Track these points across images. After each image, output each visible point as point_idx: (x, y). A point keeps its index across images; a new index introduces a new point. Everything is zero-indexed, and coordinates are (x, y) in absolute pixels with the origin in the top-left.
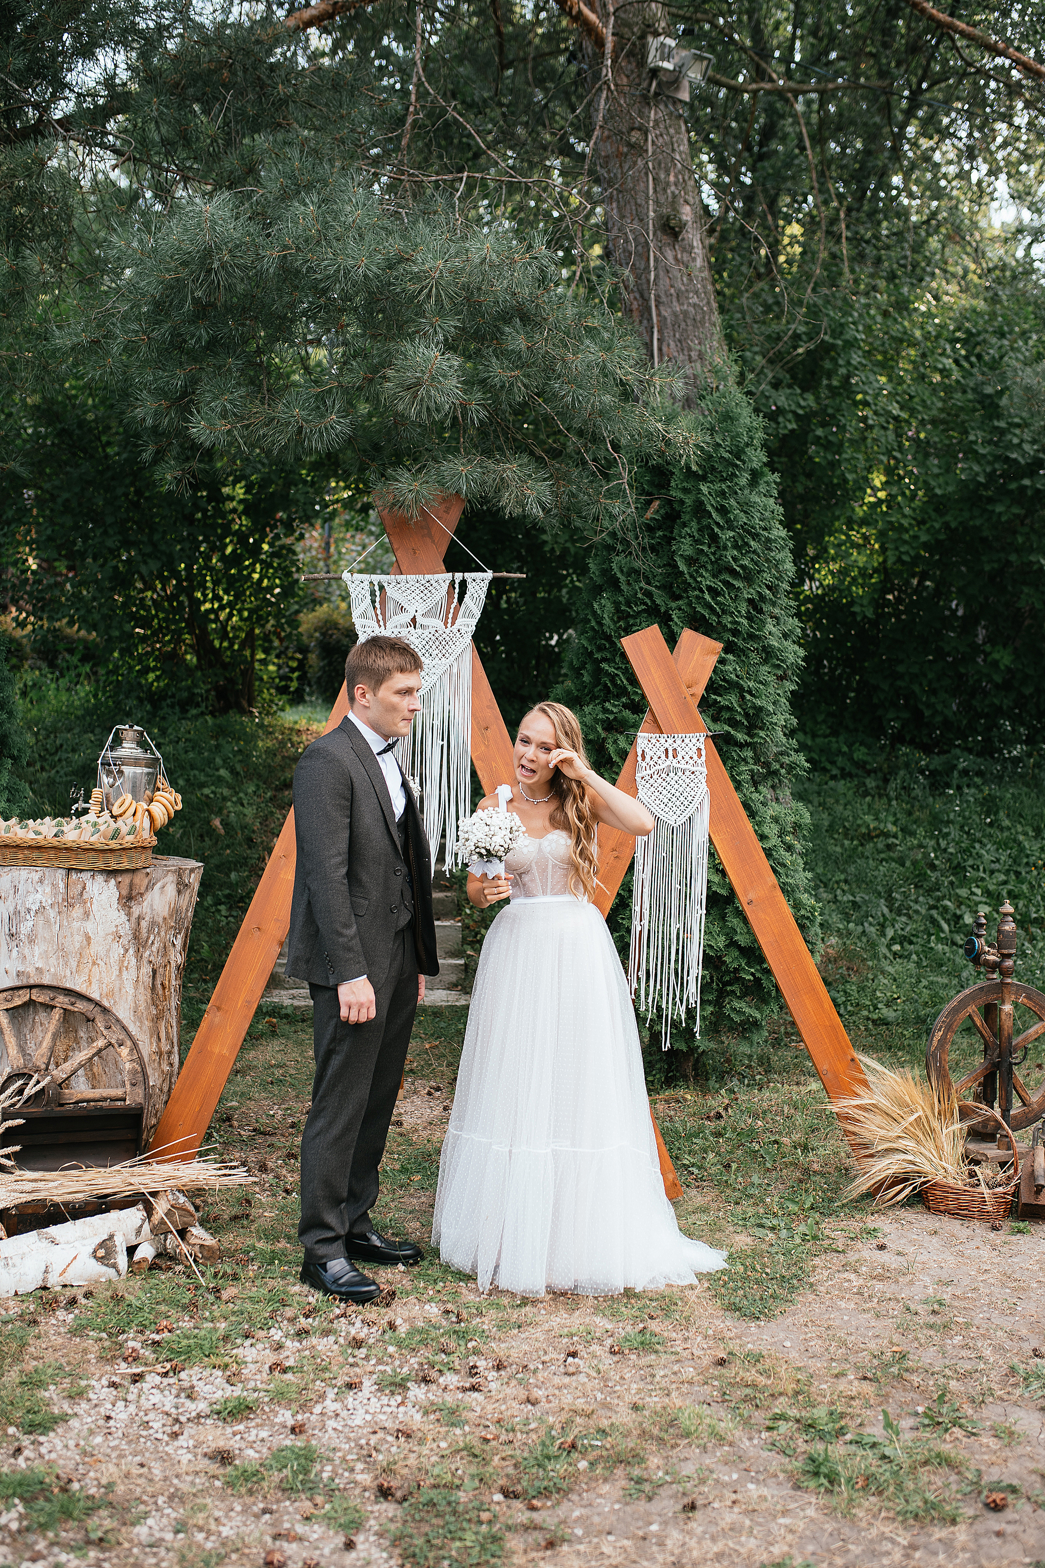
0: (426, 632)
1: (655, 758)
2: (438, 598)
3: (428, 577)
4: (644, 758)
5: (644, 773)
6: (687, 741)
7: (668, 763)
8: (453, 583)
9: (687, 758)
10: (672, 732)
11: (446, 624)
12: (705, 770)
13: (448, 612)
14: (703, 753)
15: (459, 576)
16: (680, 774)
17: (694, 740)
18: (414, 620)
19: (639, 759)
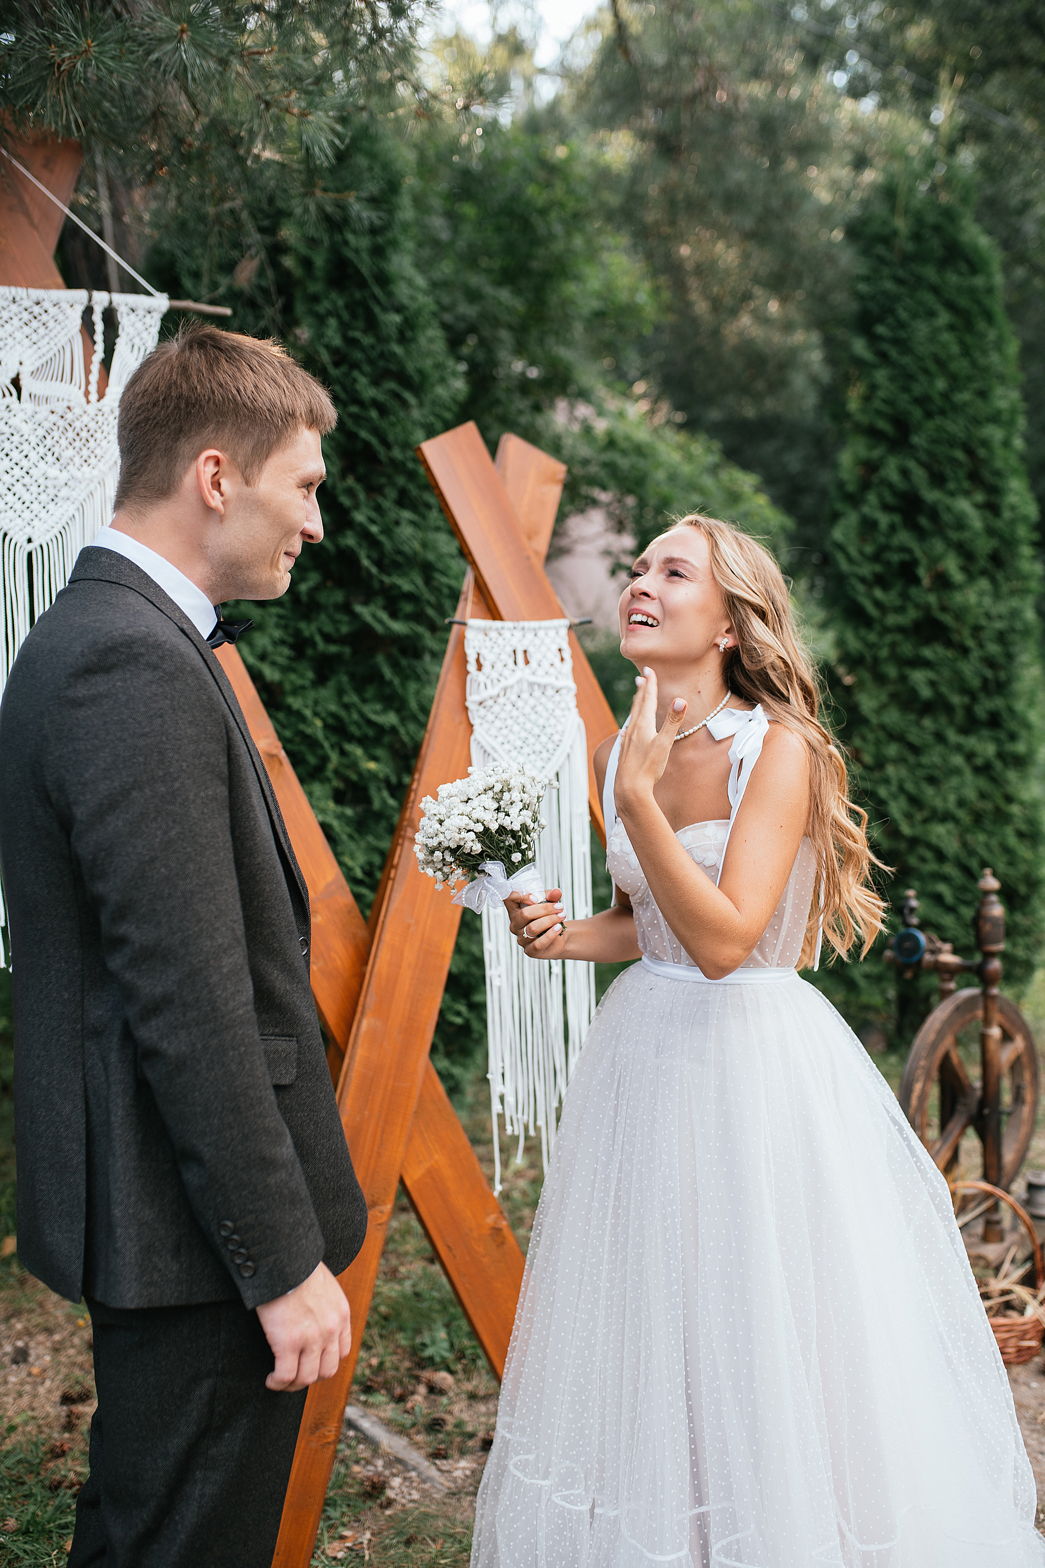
0: (43, 411)
1: (499, 666)
2: (63, 340)
3: (37, 293)
4: (480, 667)
5: (484, 694)
6: (541, 633)
7: (518, 674)
8: (88, 311)
9: (546, 664)
10: (517, 618)
11: (87, 393)
12: (573, 685)
13: (88, 372)
14: (567, 654)
15: (101, 299)
16: (537, 693)
17: (552, 633)
18: (16, 382)
19: (472, 667)
